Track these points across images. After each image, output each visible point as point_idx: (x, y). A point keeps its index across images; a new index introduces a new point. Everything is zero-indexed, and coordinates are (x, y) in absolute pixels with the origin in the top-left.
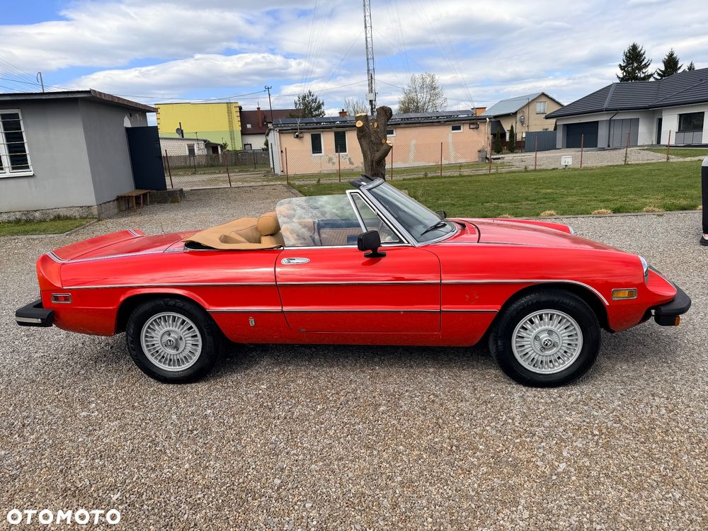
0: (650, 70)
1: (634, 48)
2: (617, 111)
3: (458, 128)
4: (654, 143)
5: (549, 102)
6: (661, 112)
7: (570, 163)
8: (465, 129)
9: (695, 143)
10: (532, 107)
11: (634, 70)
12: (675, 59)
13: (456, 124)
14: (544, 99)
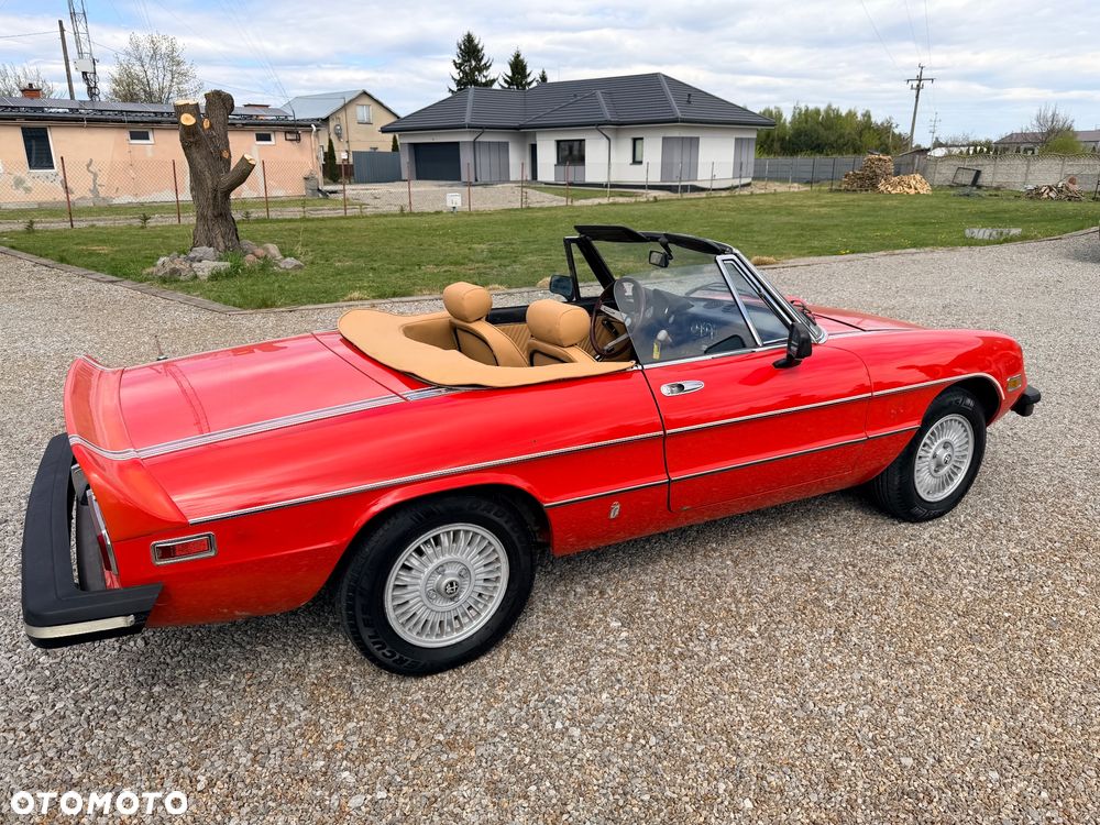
0: (491, 74)
1: (469, 39)
2: (483, 129)
3: (267, 138)
4: (529, 178)
5: (374, 106)
6: (534, 135)
7: (459, 204)
8: (278, 140)
9: (578, 181)
10: (350, 110)
11: (473, 70)
12: (522, 62)
13: (263, 131)
14: (366, 101)
